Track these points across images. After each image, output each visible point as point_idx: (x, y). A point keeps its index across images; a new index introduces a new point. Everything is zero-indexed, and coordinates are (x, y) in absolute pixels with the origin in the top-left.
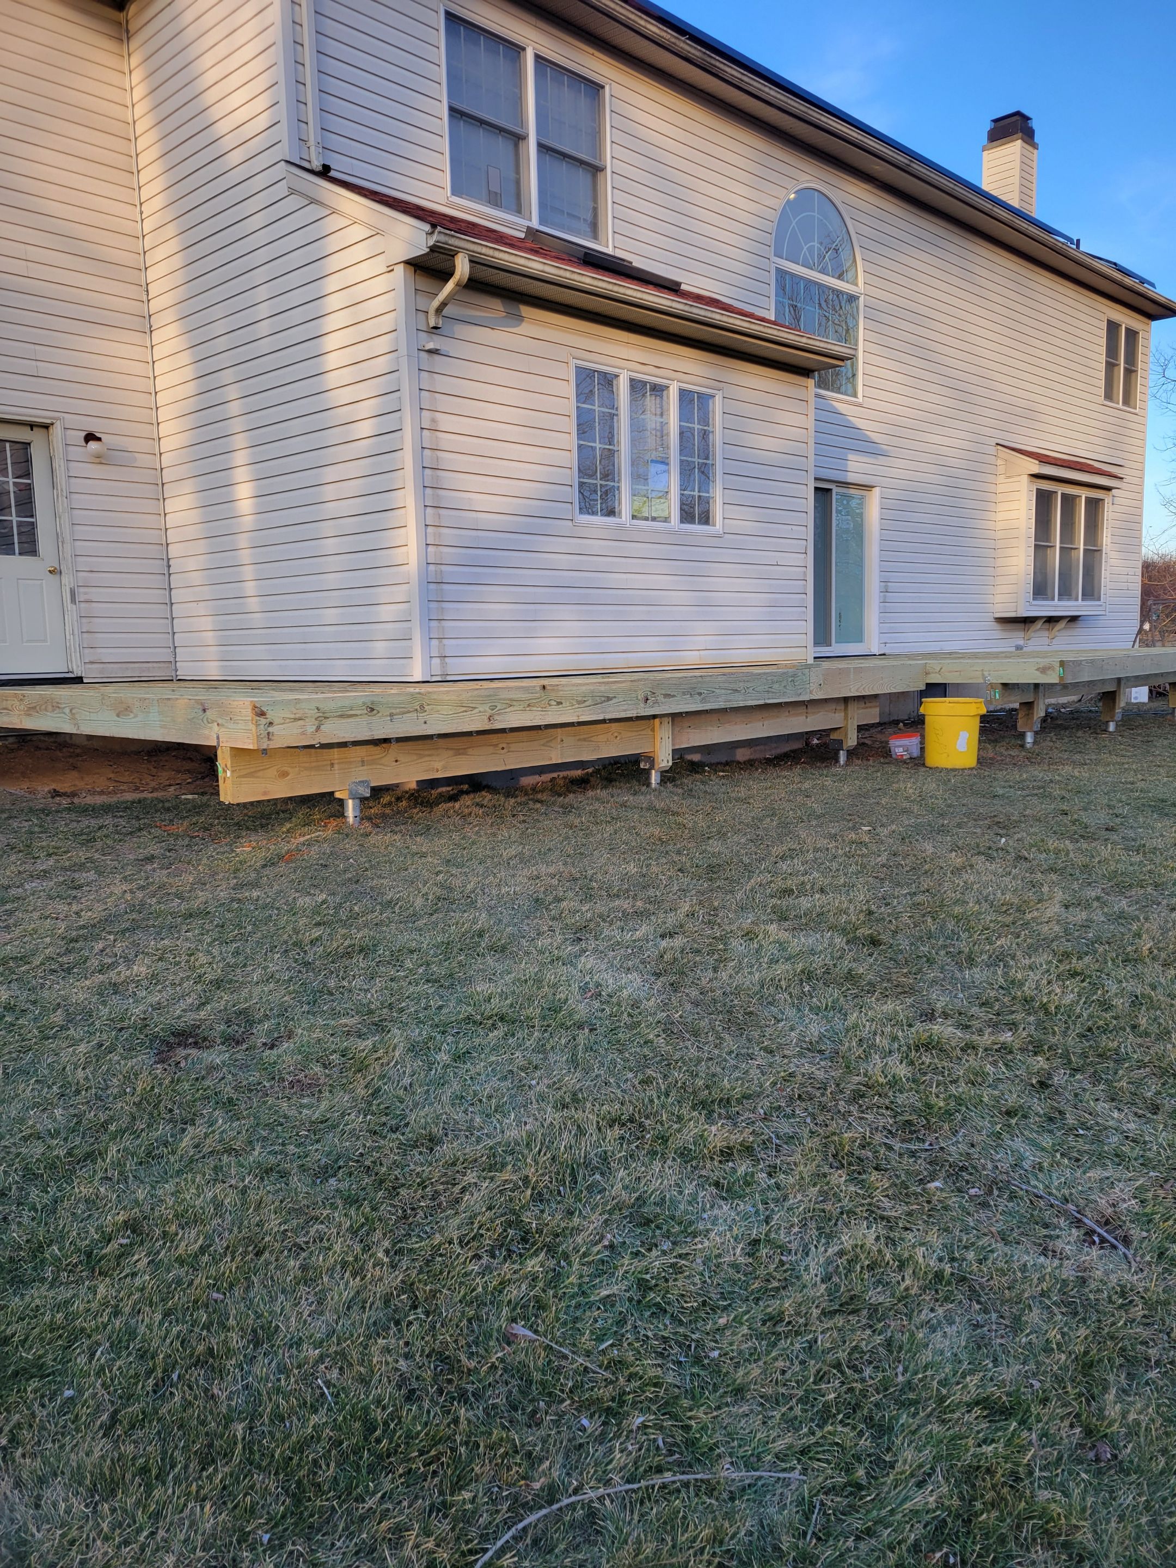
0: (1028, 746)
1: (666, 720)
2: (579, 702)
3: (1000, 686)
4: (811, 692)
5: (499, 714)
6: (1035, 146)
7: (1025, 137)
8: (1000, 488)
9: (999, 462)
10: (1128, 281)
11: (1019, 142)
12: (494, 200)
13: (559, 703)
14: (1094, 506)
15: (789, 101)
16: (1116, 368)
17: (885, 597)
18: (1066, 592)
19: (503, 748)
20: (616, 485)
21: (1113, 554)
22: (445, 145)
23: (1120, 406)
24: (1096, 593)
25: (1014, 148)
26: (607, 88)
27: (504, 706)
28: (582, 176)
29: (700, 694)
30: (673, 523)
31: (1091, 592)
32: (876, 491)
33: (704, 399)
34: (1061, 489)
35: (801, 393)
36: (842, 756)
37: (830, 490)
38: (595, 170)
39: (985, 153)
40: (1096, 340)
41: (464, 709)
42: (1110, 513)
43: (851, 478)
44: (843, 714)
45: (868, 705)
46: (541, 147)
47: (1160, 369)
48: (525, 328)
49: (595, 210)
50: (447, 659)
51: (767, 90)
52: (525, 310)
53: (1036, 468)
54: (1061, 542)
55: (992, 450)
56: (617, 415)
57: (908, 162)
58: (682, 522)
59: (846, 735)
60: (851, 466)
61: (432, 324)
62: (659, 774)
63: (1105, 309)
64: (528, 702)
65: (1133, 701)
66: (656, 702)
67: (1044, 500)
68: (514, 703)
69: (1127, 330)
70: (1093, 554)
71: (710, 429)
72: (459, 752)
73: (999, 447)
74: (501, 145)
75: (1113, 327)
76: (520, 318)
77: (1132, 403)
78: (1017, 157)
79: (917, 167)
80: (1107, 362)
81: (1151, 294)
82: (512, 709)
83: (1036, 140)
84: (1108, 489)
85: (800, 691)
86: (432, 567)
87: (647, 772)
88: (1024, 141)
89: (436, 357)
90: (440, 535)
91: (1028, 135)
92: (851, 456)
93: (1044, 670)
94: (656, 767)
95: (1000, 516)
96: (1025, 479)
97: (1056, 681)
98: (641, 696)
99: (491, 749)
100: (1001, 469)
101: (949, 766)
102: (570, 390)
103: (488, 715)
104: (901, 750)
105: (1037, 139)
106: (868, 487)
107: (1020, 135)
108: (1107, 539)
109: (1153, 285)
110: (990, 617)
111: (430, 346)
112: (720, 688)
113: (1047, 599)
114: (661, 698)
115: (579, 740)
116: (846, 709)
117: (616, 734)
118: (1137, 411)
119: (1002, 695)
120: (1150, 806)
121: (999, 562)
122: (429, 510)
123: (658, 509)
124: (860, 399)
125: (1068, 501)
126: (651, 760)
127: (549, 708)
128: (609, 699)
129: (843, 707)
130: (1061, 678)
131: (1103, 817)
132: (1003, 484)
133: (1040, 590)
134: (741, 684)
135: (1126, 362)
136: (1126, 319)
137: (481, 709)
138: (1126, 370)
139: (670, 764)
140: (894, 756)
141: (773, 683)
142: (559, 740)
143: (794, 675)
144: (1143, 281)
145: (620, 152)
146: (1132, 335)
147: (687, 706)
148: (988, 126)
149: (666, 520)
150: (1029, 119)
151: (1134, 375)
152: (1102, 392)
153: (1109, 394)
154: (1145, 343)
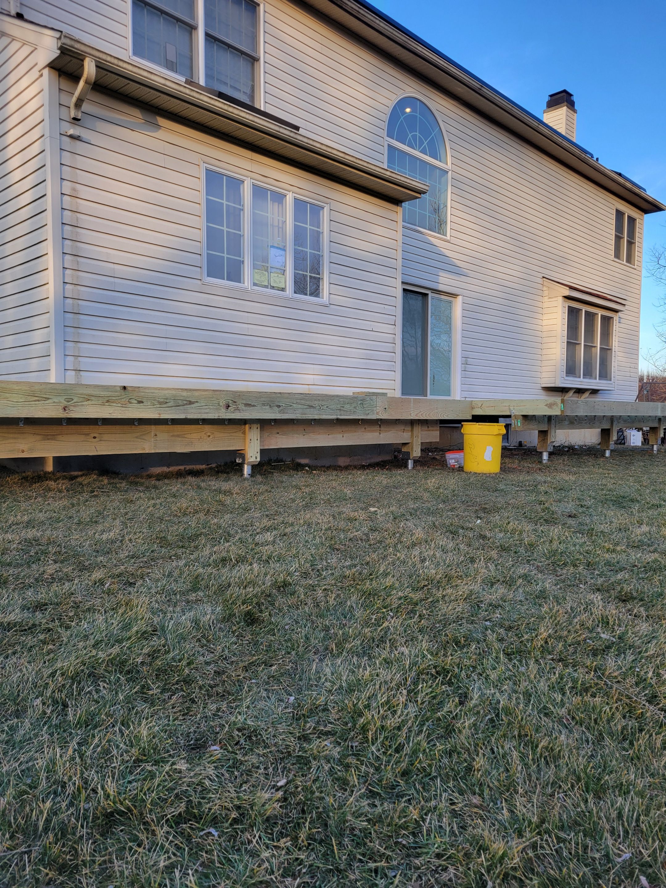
0: (544, 462)
1: (255, 426)
2: (160, 403)
3: (521, 417)
4: (377, 413)
5: (74, 406)
6: (575, 111)
7: (569, 106)
8: (545, 305)
9: (545, 288)
10: (628, 185)
11: (565, 108)
12: (171, 66)
13: (140, 402)
14: (606, 321)
15: (394, 32)
16: (622, 240)
17: (465, 367)
18: (588, 373)
19: (95, 438)
20: (241, 259)
21: (618, 354)
22: (128, 20)
23: (625, 262)
24: (608, 376)
25: (562, 111)
26: (262, 6)
27: (81, 399)
28: (242, 63)
29: (279, 406)
30: (288, 292)
31: (605, 374)
32: (460, 298)
33: (316, 210)
34: (584, 308)
35: (393, 216)
36: (410, 464)
37: (427, 294)
38: (253, 60)
39: (545, 114)
40: (609, 220)
41: (37, 398)
42: (617, 328)
43: (441, 287)
44: (410, 434)
45: (430, 428)
46: (207, 35)
48: (160, 134)
49: (253, 87)
50: (82, 373)
51: (377, 22)
52: (162, 121)
53: (567, 292)
54: (585, 342)
55: (540, 281)
56: (243, 210)
58: (295, 292)
59: (412, 448)
60: (441, 279)
61: (73, 115)
62: (250, 467)
63: (614, 202)
64: (107, 399)
65: (632, 445)
66: (237, 409)
67: (573, 313)
68: (93, 398)
69: (629, 217)
70: (606, 351)
71: (321, 230)
72: (47, 437)
73: (544, 279)
74: (177, 32)
75: (619, 214)
76: (159, 127)
77: (632, 262)
78: (564, 117)
79: (485, 90)
80: (616, 235)
81: (643, 194)
82: (89, 402)
84: (616, 311)
85: (367, 412)
86: (69, 301)
87: (241, 466)
88: (568, 107)
89: (78, 143)
90: (78, 277)
91: (571, 105)
92: (441, 273)
93: (550, 406)
94: (246, 462)
95: (545, 323)
96: (560, 299)
97: (559, 413)
98: (223, 403)
99: (82, 437)
100: (546, 293)
101: (479, 471)
102: (201, 184)
103: (63, 405)
104: (453, 461)
105: (576, 107)
106: (455, 296)
107: (566, 104)
108: (615, 342)
109: (645, 190)
110: (539, 387)
111: (71, 132)
112: (297, 403)
113: (576, 377)
114: (241, 407)
115: (173, 436)
116: (412, 431)
117: (209, 434)
118: (636, 267)
119: (523, 424)
120: (612, 500)
121: (544, 352)
122: (67, 257)
123: (276, 279)
124: (448, 238)
125: (590, 317)
126: (243, 456)
127: (130, 405)
128: (191, 403)
129: (410, 429)
130: (562, 411)
131: (570, 507)
132: (547, 303)
133: (571, 370)
134: (316, 402)
135: (628, 236)
136: (628, 211)
137: (56, 401)
138: (628, 241)
139: (259, 459)
140: (449, 466)
141: (345, 403)
142: (153, 434)
143: (363, 400)
144: (640, 187)
145: (269, 49)
146: (632, 220)
147: (267, 414)
148: (547, 99)
149: (283, 290)
150: (571, 95)
151: (633, 245)
152: (613, 253)
153: (617, 255)
154: (640, 226)
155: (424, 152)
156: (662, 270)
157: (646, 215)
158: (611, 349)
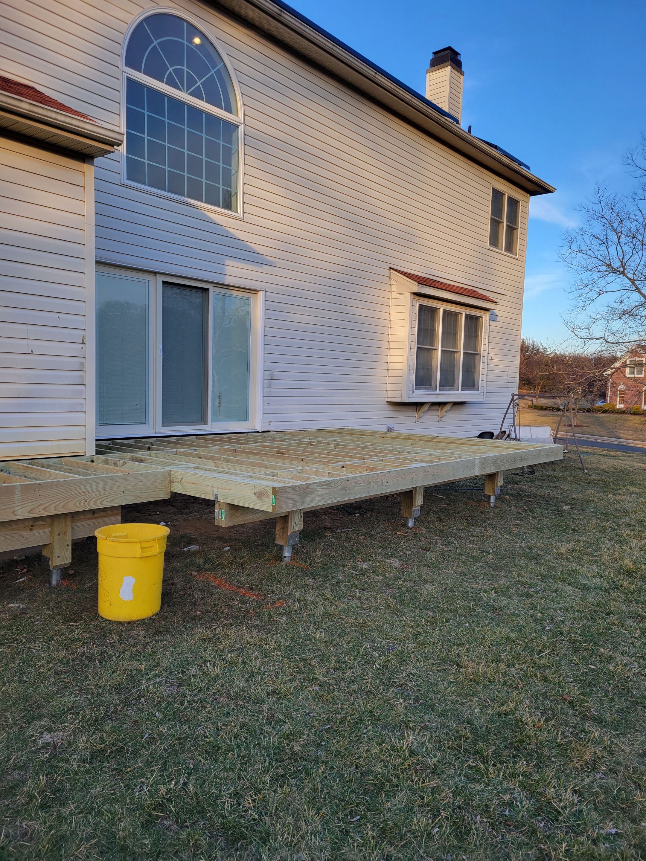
3: (227, 506)
6: (462, 73)
7: (455, 66)
8: (393, 303)
9: (392, 282)
11: (449, 67)
14: (473, 321)
16: (501, 225)
17: (270, 383)
18: (447, 384)
23: (503, 252)
24: (475, 386)
25: (446, 72)
31: (470, 384)
32: (261, 294)
34: (442, 307)
35: (76, 178)
36: (55, 575)
37: (207, 289)
39: (428, 75)
40: (483, 202)
42: (487, 329)
43: (228, 280)
44: (48, 530)
45: (98, 515)
47: (568, 244)
53: (416, 288)
54: (442, 347)
55: (387, 272)
57: (279, 12)
59: (52, 552)
60: (229, 270)
63: (491, 180)
67: (426, 313)
69: (510, 198)
70: (472, 357)
73: (392, 271)
75: (497, 195)
77: (514, 251)
78: (448, 78)
79: (287, 17)
80: (492, 219)
81: (526, 172)
83: (463, 69)
84: (487, 310)
88: (453, 67)
91: (457, 64)
92: (228, 262)
93: (260, 495)
96: (409, 296)
100: (393, 288)
106: (254, 291)
107: (450, 62)
108: (486, 346)
109: (528, 168)
110: (384, 401)
113: (429, 389)
116: (52, 525)
118: (517, 257)
121: (391, 359)
124: (240, 214)
125: (450, 316)
129: (48, 522)
132: (395, 299)
133: (422, 381)
135: (508, 221)
136: (509, 190)
138: (508, 226)
144: (520, 164)
146: (514, 203)
148: (431, 56)
150: (459, 54)
151: (515, 231)
152: (488, 240)
153: (494, 241)
154: (525, 210)
155: (196, 94)
156: (574, 255)
157: (531, 198)
158: (479, 354)
